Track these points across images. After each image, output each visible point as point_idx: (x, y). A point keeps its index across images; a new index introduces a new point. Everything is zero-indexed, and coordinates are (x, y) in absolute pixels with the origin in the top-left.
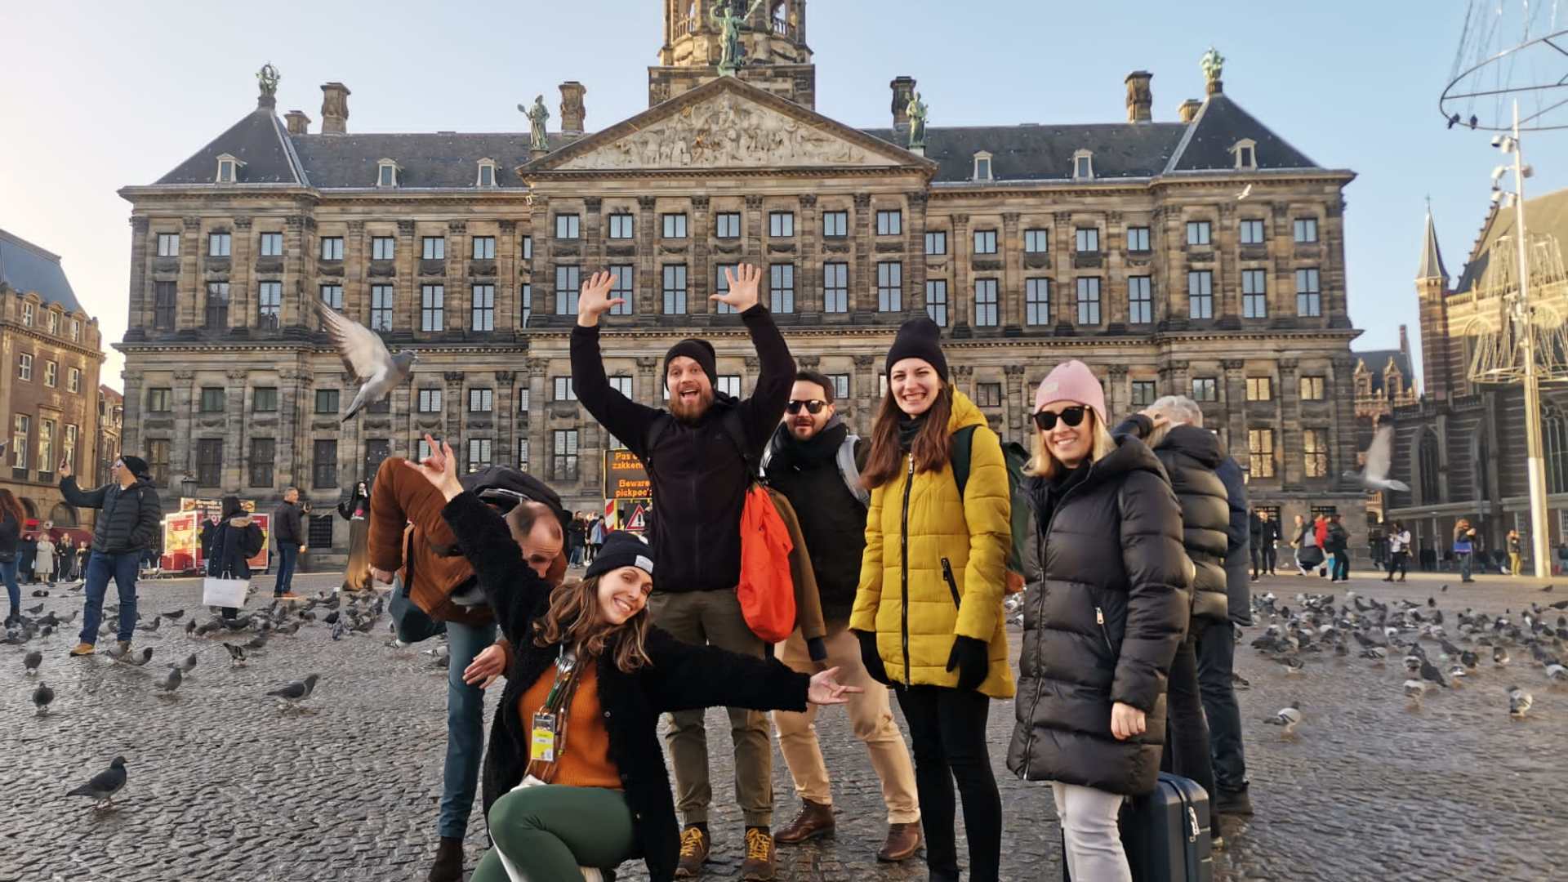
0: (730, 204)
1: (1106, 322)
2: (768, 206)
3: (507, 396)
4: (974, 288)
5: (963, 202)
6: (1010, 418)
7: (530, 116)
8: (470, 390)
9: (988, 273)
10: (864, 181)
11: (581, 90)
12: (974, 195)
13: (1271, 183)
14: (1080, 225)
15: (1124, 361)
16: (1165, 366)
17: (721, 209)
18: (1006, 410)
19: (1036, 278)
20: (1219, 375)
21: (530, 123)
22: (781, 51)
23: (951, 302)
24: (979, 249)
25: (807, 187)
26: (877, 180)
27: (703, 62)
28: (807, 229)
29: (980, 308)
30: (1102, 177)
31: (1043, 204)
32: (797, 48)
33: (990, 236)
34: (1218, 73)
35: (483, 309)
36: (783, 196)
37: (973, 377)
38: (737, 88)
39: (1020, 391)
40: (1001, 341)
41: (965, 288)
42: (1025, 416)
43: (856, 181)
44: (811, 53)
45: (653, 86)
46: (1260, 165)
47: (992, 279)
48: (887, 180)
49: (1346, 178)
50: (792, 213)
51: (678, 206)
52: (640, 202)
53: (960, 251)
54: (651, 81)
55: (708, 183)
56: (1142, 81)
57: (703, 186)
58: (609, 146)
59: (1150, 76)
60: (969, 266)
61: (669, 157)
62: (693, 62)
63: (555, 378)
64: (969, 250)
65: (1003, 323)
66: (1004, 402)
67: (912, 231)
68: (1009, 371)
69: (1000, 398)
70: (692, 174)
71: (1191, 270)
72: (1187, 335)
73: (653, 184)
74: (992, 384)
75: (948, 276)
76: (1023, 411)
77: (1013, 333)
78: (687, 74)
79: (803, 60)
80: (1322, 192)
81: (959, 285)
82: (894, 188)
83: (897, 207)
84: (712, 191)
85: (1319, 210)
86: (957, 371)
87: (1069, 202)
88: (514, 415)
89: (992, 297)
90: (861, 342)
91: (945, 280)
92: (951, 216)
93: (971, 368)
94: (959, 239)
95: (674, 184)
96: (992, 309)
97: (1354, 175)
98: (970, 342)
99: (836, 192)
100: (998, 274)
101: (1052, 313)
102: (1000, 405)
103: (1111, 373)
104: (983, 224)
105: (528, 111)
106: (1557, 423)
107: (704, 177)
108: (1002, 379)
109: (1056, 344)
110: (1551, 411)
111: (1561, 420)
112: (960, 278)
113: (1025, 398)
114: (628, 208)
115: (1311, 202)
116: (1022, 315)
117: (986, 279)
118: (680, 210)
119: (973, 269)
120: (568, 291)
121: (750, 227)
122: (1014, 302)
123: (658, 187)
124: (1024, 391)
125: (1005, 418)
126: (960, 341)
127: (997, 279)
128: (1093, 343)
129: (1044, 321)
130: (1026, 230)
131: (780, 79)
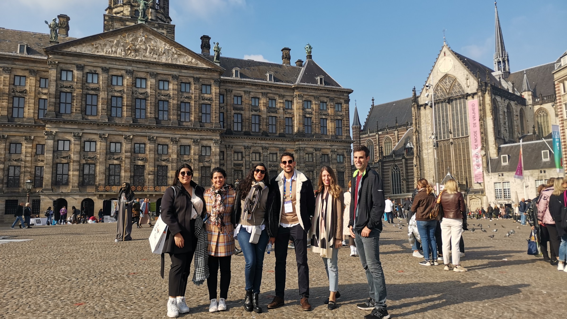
0: (143, 75)
1: (278, 132)
2: (159, 77)
3: (30, 147)
4: (233, 116)
5: (230, 85)
6: (246, 165)
7: (50, 27)
8: (10, 143)
9: (239, 111)
10: (197, 72)
11: (68, 19)
12: (234, 82)
13: (329, 91)
14: (270, 98)
15: (284, 146)
16: (298, 149)
17: (138, 76)
18: (244, 162)
19: (255, 115)
20: (314, 153)
21: (49, 29)
22: (160, 18)
23: (225, 121)
24: (236, 103)
25: (175, 72)
26: (202, 73)
27: (128, 16)
28: (174, 88)
29: (236, 124)
30: (277, 82)
31: (258, 89)
32: (166, 17)
33: (239, 99)
34: (310, 52)
35: (18, 108)
36: (165, 74)
37: (233, 150)
38: (146, 29)
39: (249, 155)
40: (243, 137)
41: (231, 116)
42: (251, 164)
43: (194, 72)
44: (171, 20)
45: (106, 22)
46: (325, 85)
47: (240, 114)
48: (206, 73)
49: (350, 92)
50: (168, 81)
51: (119, 73)
52: (102, 69)
53: (229, 102)
54: (105, 20)
55: (133, 65)
56: (287, 51)
57: (131, 66)
58: (88, 44)
59: (290, 50)
60: (232, 109)
61: (116, 52)
62: (123, 15)
63: (58, 140)
64: (232, 103)
65: (244, 130)
66: (244, 159)
67: (215, 93)
68: (246, 148)
69: (242, 157)
70: (126, 61)
71: (305, 117)
72: (305, 139)
73: (108, 62)
74: (239, 152)
75: (225, 111)
76: (250, 162)
77: (247, 134)
78: (121, 20)
79: (168, 23)
80: (343, 95)
81: (228, 115)
82: (209, 77)
83: (210, 84)
84: (135, 69)
85: (342, 101)
86: (227, 146)
87: (266, 89)
88: (33, 156)
89: (240, 120)
90: (195, 133)
91: (223, 113)
92: (226, 89)
93: (232, 146)
94: (229, 98)
95: (118, 63)
96: (240, 125)
97: (353, 91)
98: (232, 136)
99: (186, 75)
100: (242, 112)
101: (261, 128)
102: (242, 160)
103: (280, 150)
104: (237, 94)
105: (49, 24)
106: (398, 172)
107: (131, 63)
108: (243, 150)
109: (262, 139)
110: (397, 169)
111: (399, 171)
112: (229, 112)
113: (251, 158)
114: (96, 71)
115: (340, 98)
116: (250, 128)
117: (238, 114)
118: (120, 74)
119: (233, 110)
120: (66, 103)
121: (151, 85)
122: (247, 123)
123: (110, 64)
124: (251, 155)
125: (244, 164)
126: (229, 136)
127: (241, 114)
128: (274, 140)
129: (257, 130)
130: (252, 98)
131: (161, 29)
